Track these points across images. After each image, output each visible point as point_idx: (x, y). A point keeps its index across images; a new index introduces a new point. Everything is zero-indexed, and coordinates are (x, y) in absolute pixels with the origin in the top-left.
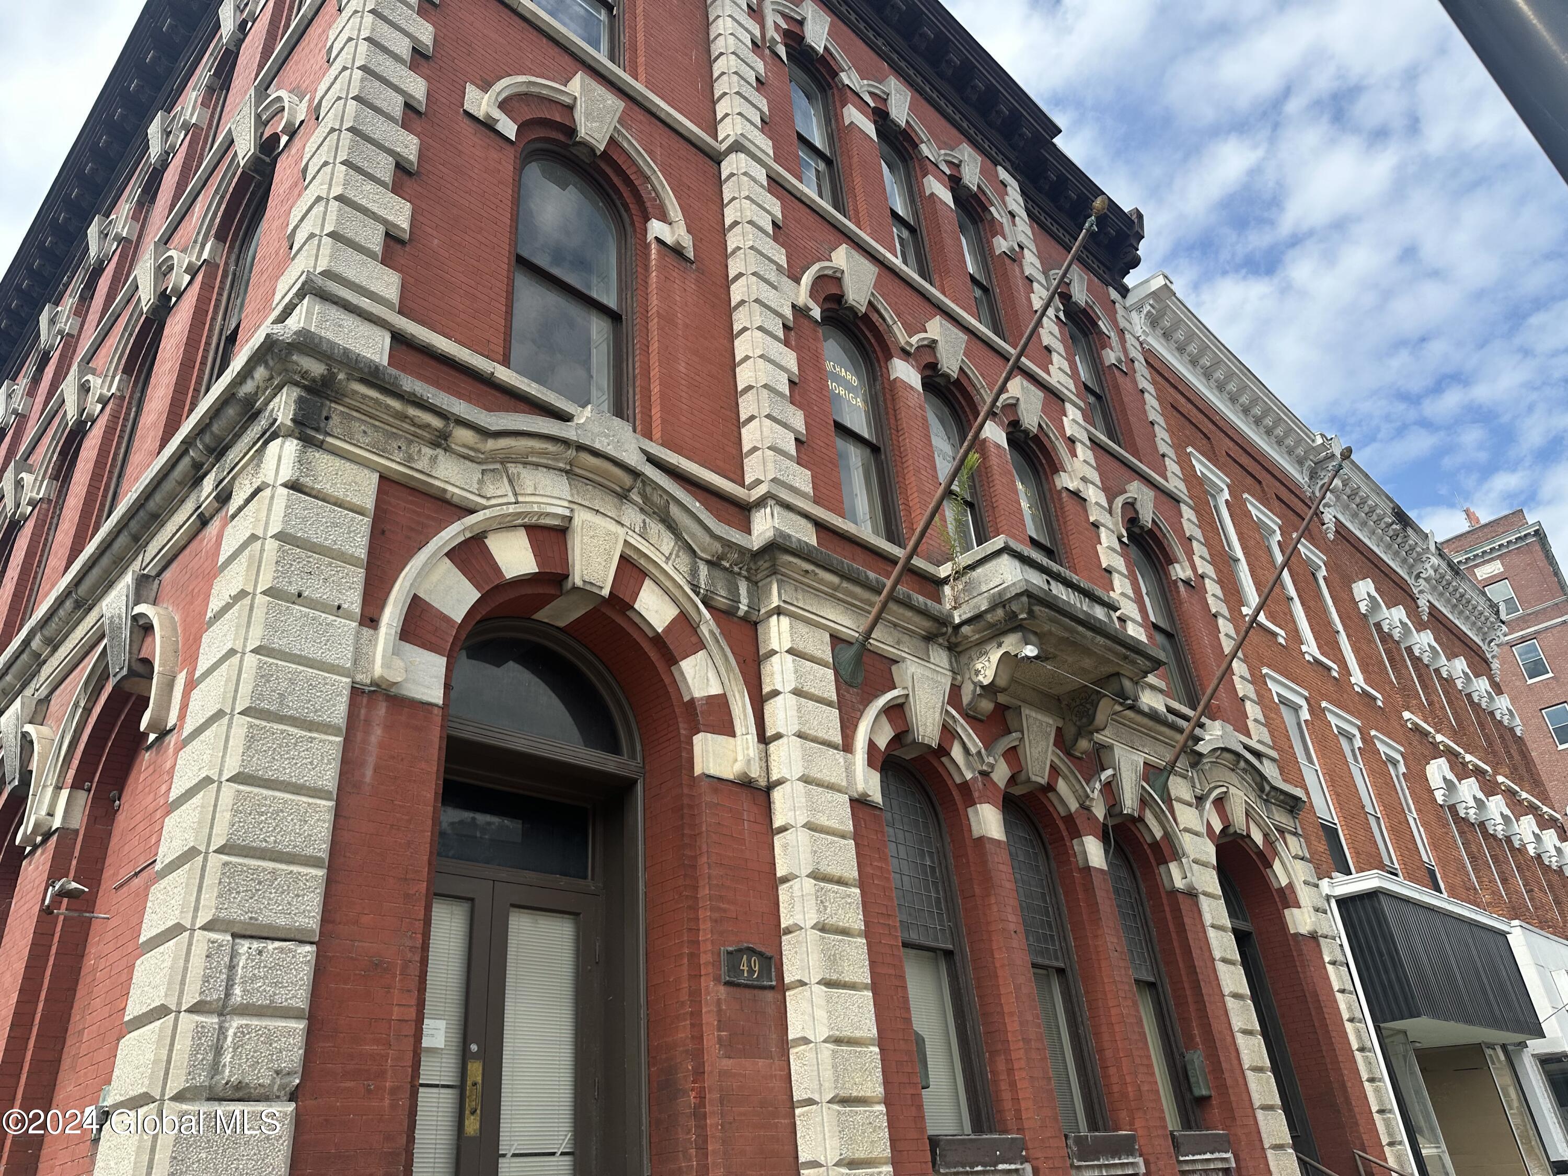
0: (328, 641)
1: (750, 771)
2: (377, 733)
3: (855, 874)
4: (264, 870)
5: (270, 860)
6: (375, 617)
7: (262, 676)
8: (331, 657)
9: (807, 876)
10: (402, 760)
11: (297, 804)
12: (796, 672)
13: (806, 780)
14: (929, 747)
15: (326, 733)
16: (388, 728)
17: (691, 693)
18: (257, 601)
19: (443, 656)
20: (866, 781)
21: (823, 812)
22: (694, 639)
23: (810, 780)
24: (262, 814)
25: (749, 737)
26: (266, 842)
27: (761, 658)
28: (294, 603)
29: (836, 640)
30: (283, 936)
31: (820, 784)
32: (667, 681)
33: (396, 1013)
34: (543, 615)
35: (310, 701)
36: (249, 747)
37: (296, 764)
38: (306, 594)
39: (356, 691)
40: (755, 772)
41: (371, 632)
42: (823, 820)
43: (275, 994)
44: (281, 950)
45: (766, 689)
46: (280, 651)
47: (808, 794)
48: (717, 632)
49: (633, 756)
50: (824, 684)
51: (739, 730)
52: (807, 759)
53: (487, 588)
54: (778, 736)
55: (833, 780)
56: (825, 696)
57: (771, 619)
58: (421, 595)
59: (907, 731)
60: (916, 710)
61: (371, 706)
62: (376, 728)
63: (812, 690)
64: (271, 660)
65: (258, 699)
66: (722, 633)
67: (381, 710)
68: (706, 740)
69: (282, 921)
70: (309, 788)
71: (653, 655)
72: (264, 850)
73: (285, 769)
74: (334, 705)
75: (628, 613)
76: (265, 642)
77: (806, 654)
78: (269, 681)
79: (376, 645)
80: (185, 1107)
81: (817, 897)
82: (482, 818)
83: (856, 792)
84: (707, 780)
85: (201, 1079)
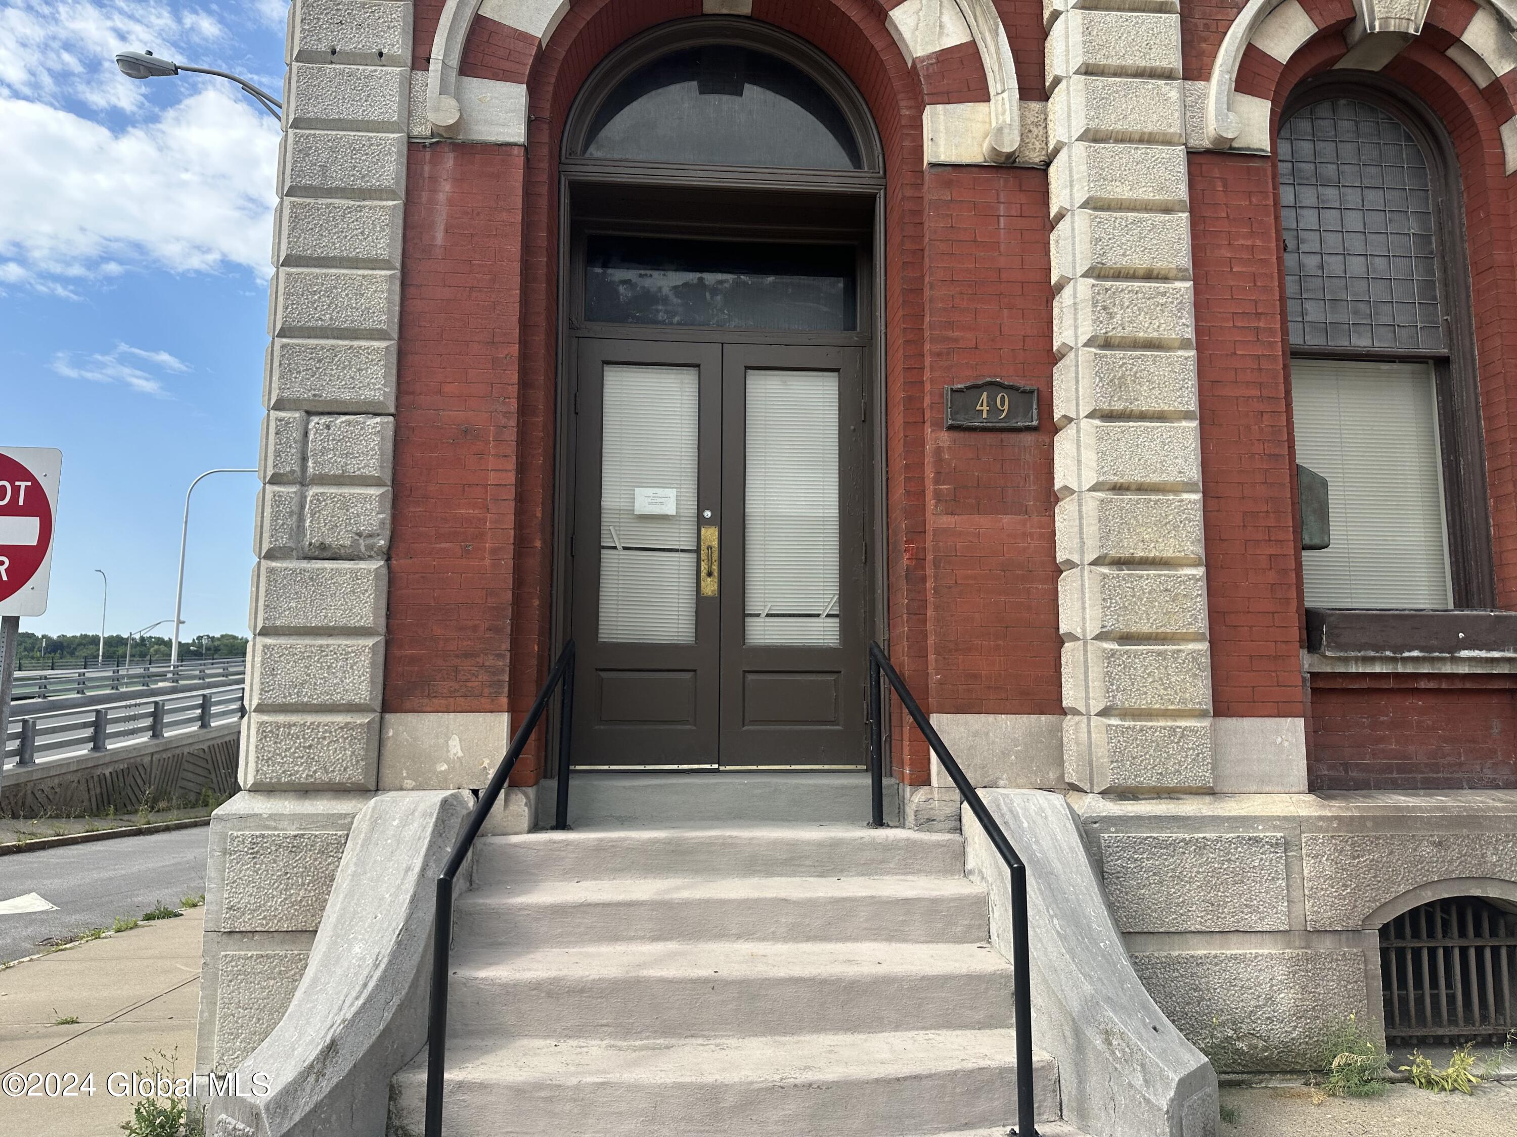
0: (369, 96)
2: (446, 190)
3: (1185, 261)
4: (322, 348)
5: (334, 338)
6: (426, 55)
7: (300, 151)
8: (374, 114)
9: (1083, 275)
10: (478, 214)
11: (350, 278)
15: (381, 199)
16: (457, 181)
17: (911, 54)
18: (293, 71)
19: (521, 83)
20: (1220, 116)
21: (1123, 181)
24: (315, 293)
25: (1008, 94)
26: (322, 320)
28: (328, 62)
30: (355, 410)
33: (493, 478)
35: (355, 167)
36: (294, 228)
37: (346, 236)
38: (339, 48)
39: (414, 147)
41: (421, 73)
42: (1124, 192)
43: (346, 464)
44: (349, 423)
45: (1046, 15)
46: (317, 119)
49: (872, 166)
51: (993, 86)
54: (1060, 81)
55: (1149, 128)
58: (485, 15)
59: (1352, 20)
61: (434, 162)
62: (443, 183)
64: (307, 132)
65: (299, 176)
67: (449, 161)
69: (346, 396)
70: (364, 260)
72: (321, 328)
73: (334, 244)
74: (383, 167)
78: (308, 155)
79: (426, 89)
80: (274, 564)
81: (1094, 305)
82: (710, 278)
83: (1208, 138)
84: (934, 170)
85: (284, 540)
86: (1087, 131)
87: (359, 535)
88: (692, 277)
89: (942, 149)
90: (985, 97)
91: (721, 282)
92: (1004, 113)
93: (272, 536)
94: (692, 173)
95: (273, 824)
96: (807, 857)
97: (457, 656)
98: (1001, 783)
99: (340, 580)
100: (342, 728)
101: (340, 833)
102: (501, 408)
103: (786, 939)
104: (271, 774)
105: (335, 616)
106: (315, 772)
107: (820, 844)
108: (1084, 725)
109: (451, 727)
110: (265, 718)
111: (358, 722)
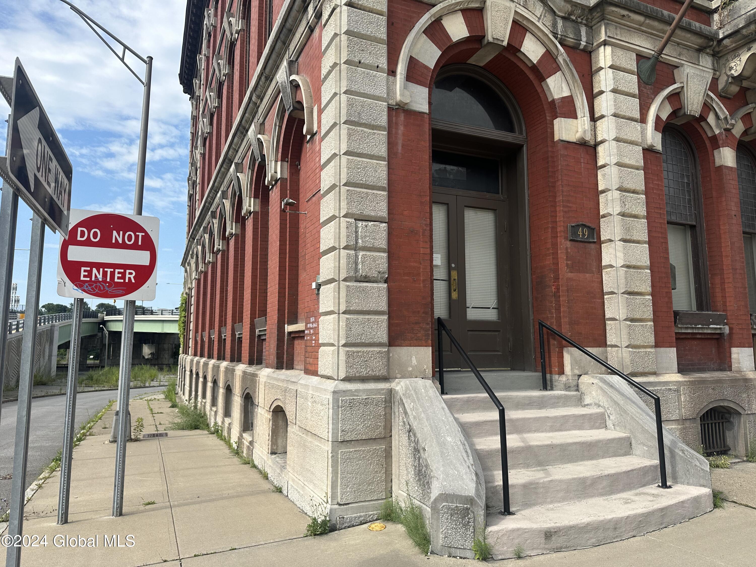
0: (375, 84)
1: (586, 137)
2: (401, 129)
3: (644, 188)
4: (363, 193)
5: (365, 188)
6: (394, 70)
7: (350, 105)
8: (377, 93)
9: (616, 190)
10: (413, 141)
11: (372, 164)
12: (614, 79)
13: (617, 140)
14: (694, 116)
15: (379, 130)
16: (406, 126)
17: (552, 96)
18: (342, 68)
19: (427, 87)
20: (653, 138)
21: (627, 157)
22: (554, 66)
23: (620, 140)
24: (359, 168)
25: (585, 118)
26: (362, 181)
27: (593, 73)
28: (358, 67)
29: (640, 57)
30: (374, 220)
31: (625, 141)
32: (539, 90)
33: (422, 251)
34: (472, 61)
35: (371, 115)
36: (349, 139)
37: (369, 145)
38: (362, 61)
39: (390, 109)
40: (588, 137)
41: (393, 78)
42: (627, 161)
43: (374, 243)
44: (374, 225)
45: (596, 90)
46: (355, 91)
47: (618, 147)
48: (568, 60)
49: (521, 133)
50: (631, 84)
51: (579, 114)
52: (619, 128)
53: (445, 48)
54: (602, 117)
55: (633, 139)
56: (631, 91)
57: (600, 49)
58: (414, 56)
59: (681, 109)
60: (687, 95)
61: (397, 116)
62: (400, 126)
63: (624, 89)
64: (352, 97)
65: (350, 116)
66: (571, 60)
67: (402, 117)
68: (561, 121)
69: (373, 214)
70: (376, 156)
71: (531, 76)
72: (362, 184)
73: (365, 148)
74: (381, 117)
75: (517, 54)
76: (348, 88)
77: (620, 67)
78: (353, 107)
79: (396, 85)
80: (348, 284)
81: (621, 200)
82: (449, 167)
83: (647, 145)
84: (561, 143)
85: (352, 274)
86: (616, 137)
87: (379, 272)
88: (442, 166)
89: (564, 135)
90: (576, 118)
91: (452, 170)
92: (584, 125)
93: (347, 272)
94: (463, 128)
95: (356, 394)
96: (535, 402)
97: (413, 324)
98: (589, 372)
99: (374, 291)
100: (378, 353)
101: (382, 397)
102: (425, 222)
103: (549, 431)
104: (352, 373)
105: (372, 306)
106: (369, 371)
107: (539, 397)
108: (620, 351)
109: (412, 352)
110: (348, 349)
111: (384, 350)
